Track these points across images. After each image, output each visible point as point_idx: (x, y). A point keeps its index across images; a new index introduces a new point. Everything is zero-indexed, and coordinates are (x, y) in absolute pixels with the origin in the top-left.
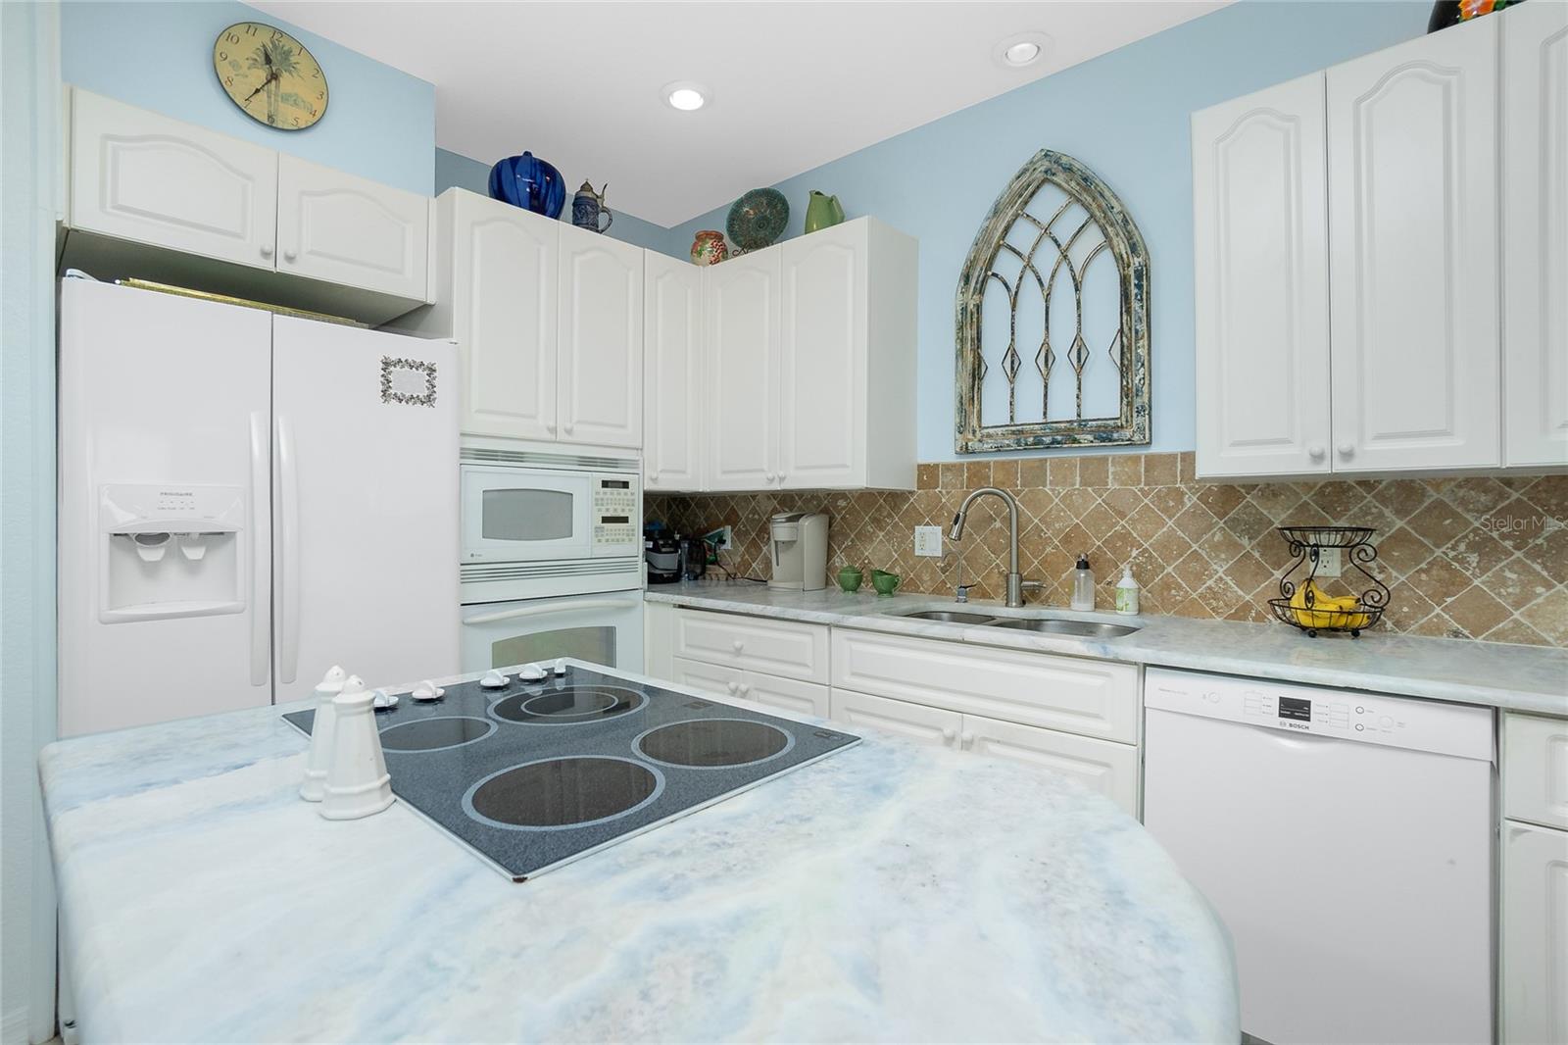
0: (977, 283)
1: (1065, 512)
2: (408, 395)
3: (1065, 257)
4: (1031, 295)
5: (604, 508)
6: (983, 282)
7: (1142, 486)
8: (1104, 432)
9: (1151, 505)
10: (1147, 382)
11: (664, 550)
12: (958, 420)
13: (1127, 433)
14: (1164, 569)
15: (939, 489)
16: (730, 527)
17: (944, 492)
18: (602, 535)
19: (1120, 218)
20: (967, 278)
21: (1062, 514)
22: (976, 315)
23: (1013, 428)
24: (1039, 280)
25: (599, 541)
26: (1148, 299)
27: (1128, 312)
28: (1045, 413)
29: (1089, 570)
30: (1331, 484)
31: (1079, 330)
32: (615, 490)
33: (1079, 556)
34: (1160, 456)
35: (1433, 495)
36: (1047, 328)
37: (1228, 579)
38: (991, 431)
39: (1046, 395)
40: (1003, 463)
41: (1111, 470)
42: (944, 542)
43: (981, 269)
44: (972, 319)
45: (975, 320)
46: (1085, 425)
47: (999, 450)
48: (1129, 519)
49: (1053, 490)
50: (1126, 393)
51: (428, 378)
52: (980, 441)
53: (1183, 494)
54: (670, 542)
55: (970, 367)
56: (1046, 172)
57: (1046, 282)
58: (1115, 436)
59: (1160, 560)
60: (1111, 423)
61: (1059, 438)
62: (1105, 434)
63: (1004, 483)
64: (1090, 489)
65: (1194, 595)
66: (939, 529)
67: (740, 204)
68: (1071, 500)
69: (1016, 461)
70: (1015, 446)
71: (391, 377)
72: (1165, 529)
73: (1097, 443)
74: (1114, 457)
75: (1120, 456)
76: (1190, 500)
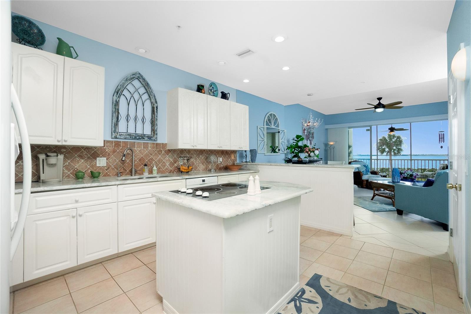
1: (140, 154)
3: (141, 97)
4: (133, 104)
6: (121, 95)
7: (155, 149)
9: (156, 153)
13: (154, 138)
14: (159, 165)
15: (105, 147)
17: (107, 148)
19: (154, 95)
20: (117, 93)
23: (128, 134)
24: (135, 100)
28: (136, 131)
29: (147, 166)
30: (181, 150)
33: (143, 164)
34: (158, 144)
35: (191, 152)
37: (169, 166)
38: (122, 133)
39: (136, 127)
40: (125, 142)
41: (149, 145)
42: (107, 162)
43: (121, 92)
46: (145, 135)
48: (152, 156)
49: (137, 149)
52: (120, 136)
56: (138, 77)
60: (150, 136)
61: (140, 138)
62: (150, 138)
64: (145, 149)
65: (164, 169)
66: (105, 158)
68: (141, 151)
69: (128, 142)
72: (159, 157)
73: (148, 140)
74: (150, 143)
75: (151, 143)
76: (163, 152)
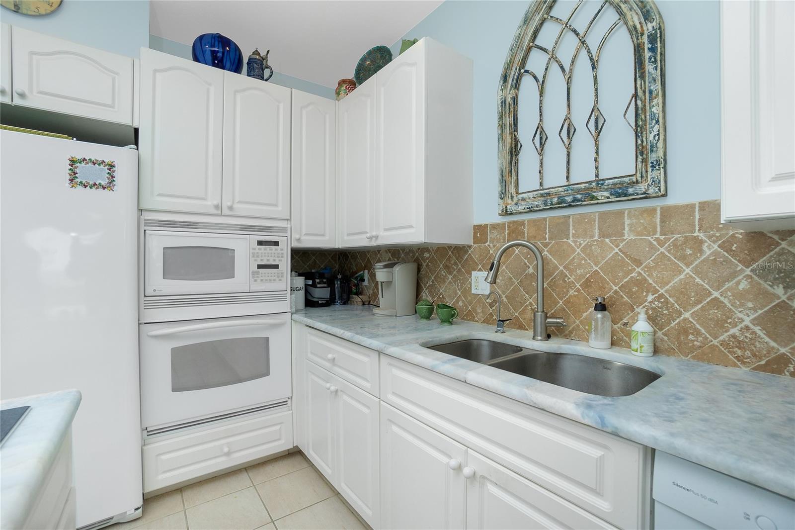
0: (513, 80)
1: (585, 260)
2: (91, 183)
3: (583, 43)
4: (556, 82)
5: (259, 259)
6: (517, 78)
7: (658, 235)
8: (620, 188)
9: (667, 254)
10: (662, 137)
11: (319, 286)
12: (500, 189)
13: (642, 187)
14: (680, 314)
15: (488, 243)
16: (367, 271)
17: (491, 245)
18: (258, 277)
20: (505, 78)
21: (583, 262)
22: (512, 106)
23: (542, 192)
24: (562, 68)
25: (256, 281)
26: (663, 60)
27: (642, 77)
28: (568, 178)
29: (606, 312)
31: (597, 102)
32: (268, 247)
33: (597, 300)
34: (677, 208)
36: (569, 106)
37: (757, 329)
38: (525, 195)
39: (568, 162)
40: (534, 221)
41: (627, 222)
43: (516, 69)
44: (510, 109)
45: (512, 109)
46: (602, 184)
47: (530, 211)
48: (646, 267)
49: (575, 242)
50: (641, 151)
51: (108, 171)
52: (516, 204)
53: (702, 242)
54: (325, 281)
55: (508, 147)
57: (567, 68)
58: (631, 190)
59: (676, 305)
60: (627, 179)
61: (579, 197)
62: (621, 190)
63: (535, 237)
64: (607, 240)
65: (715, 342)
67: (363, 60)
68: (591, 250)
69: (545, 219)
70: (543, 206)
71: (77, 170)
72: (682, 276)
73: (613, 199)
74: (630, 210)
75: (636, 209)
76: (710, 249)
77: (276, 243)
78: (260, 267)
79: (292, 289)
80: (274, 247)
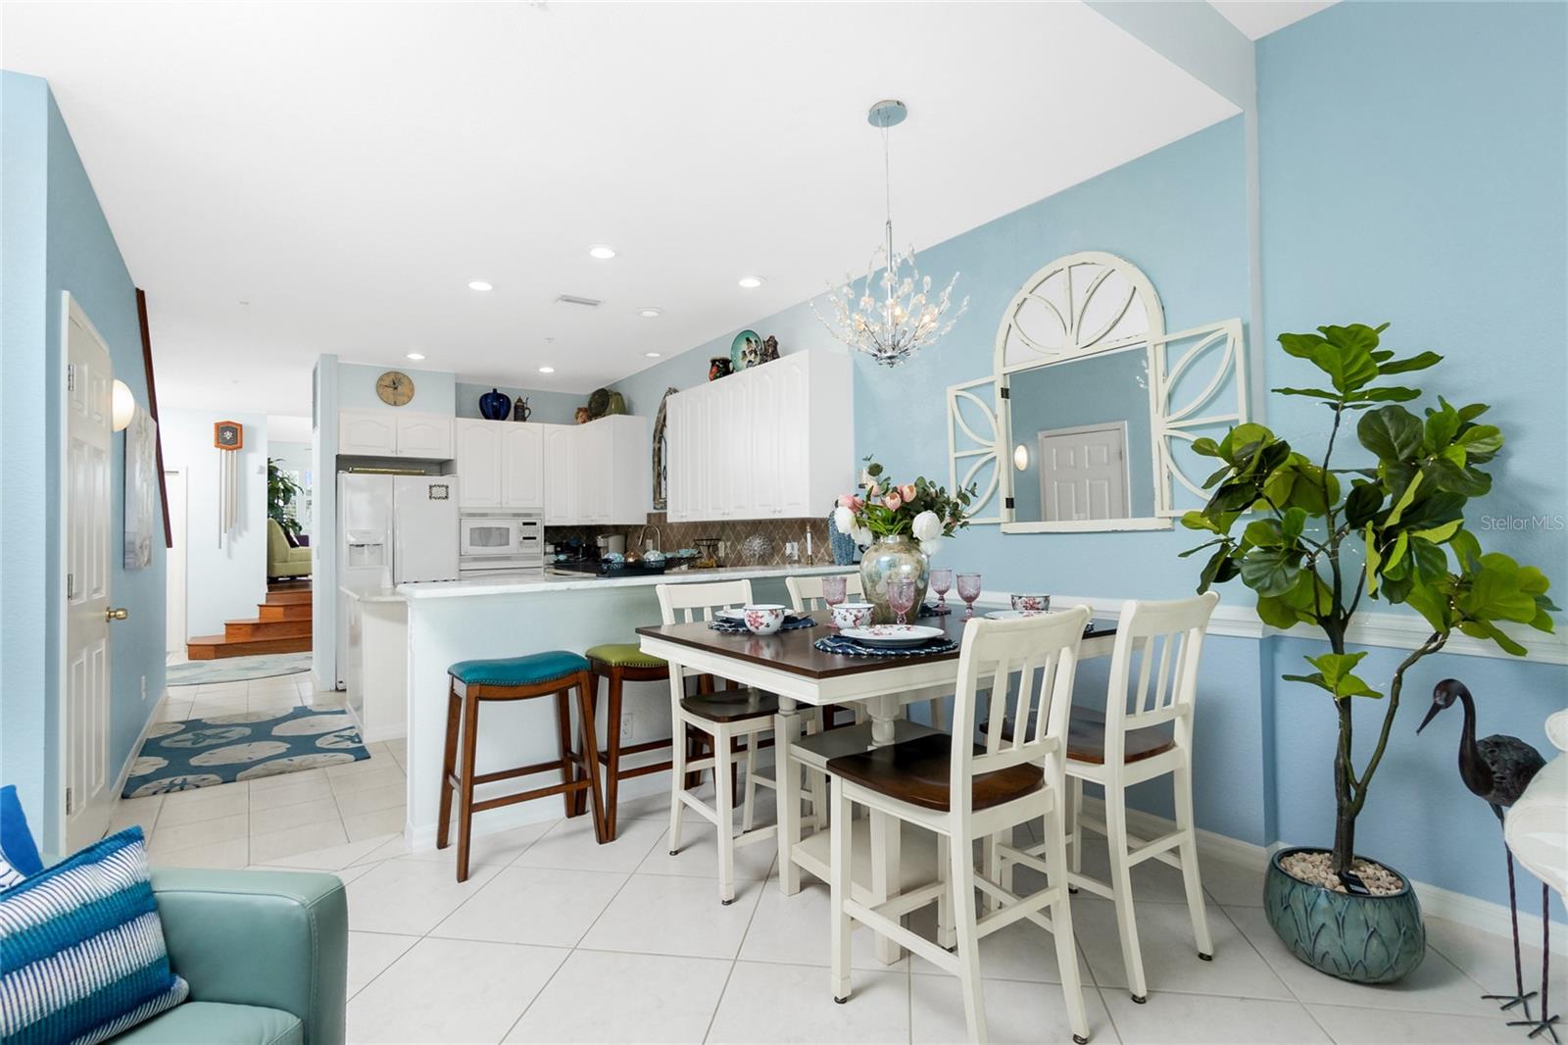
0: (658, 439)
2: (438, 496)
5: (524, 534)
12: (653, 495)
15: (651, 524)
25: (522, 547)
32: (529, 526)
44: (657, 453)
51: (446, 490)
55: (657, 473)
71: (432, 491)
77: (535, 524)
78: (524, 538)
79: (545, 553)
80: (533, 526)
